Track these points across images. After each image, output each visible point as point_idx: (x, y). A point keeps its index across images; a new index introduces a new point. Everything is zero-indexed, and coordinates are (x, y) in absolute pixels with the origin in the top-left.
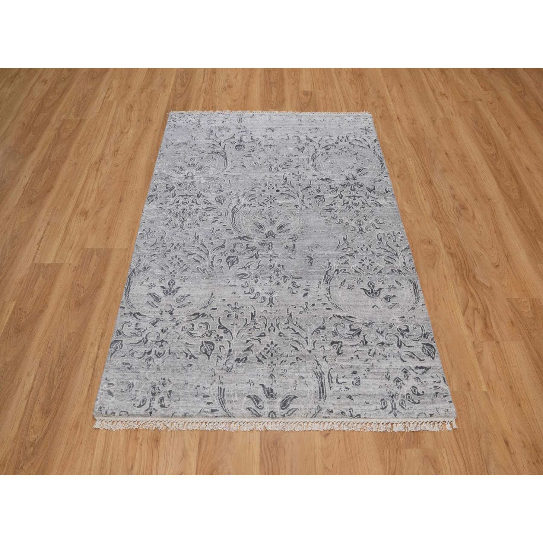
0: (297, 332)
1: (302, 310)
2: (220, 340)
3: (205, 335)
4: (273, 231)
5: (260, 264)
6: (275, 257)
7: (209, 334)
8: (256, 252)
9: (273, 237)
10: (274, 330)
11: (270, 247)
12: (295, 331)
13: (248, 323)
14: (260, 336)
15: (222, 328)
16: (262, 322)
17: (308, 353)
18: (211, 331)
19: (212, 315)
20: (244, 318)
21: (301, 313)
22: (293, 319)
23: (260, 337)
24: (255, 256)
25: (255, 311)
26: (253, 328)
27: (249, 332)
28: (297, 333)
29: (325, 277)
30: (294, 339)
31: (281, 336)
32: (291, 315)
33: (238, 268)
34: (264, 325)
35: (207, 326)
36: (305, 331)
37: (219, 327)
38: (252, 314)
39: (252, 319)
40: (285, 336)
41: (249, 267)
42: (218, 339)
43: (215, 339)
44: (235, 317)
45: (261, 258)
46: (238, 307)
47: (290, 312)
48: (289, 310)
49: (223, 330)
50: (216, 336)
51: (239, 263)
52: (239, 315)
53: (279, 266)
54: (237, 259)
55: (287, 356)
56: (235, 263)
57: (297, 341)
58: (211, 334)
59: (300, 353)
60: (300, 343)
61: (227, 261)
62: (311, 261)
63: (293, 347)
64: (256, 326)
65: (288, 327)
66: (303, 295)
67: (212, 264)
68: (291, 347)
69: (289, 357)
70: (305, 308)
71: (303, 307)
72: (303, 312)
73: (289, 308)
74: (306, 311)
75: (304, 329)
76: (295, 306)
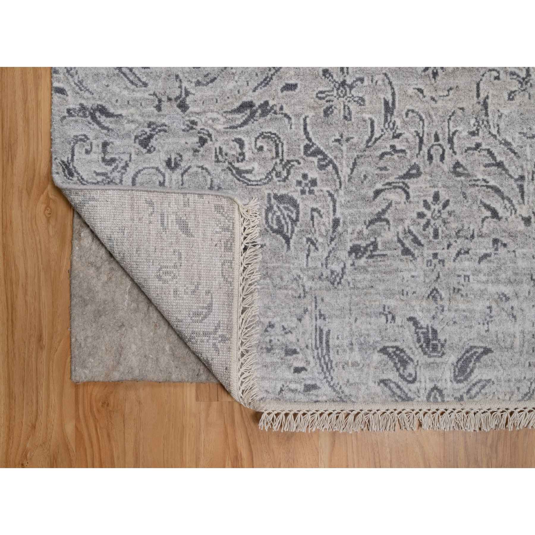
0: (499, 159)
1: (515, 86)
2: (311, 192)
3: (274, 174)
7: (285, 173)
10: (442, 158)
12: (494, 158)
13: (377, 135)
14: (408, 175)
15: (314, 154)
16: (413, 130)
17: (522, 227)
18: (289, 162)
19: (286, 110)
20: (367, 116)
21: (511, 96)
22: (490, 117)
23: (406, 181)
25: (393, 94)
26: (388, 150)
27: (381, 164)
28: (500, 165)
30: (492, 183)
31: (459, 175)
32: (485, 106)
34: (418, 140)
35: (277, 146)
36: (519, 157)
37: (307, 147)
38: (386, 103)
39: (386, 120)
40: (468, 175)
42: (307, 189)
43: (299, 188)
44: (345, 117)
46: (349, 81)
47: (483, 95)
48: (482, 85)
49: (315, 160)
50: (300, 178)
52: (353, 107)
55: (473, 236)
57: (497, 190)
58: (289, 173)
59: (503, 224)
60: (506, 194)
63: (488, 207)
64: (396, 142)
65: (478, 145)
68: (483, 209)
69: (476, 239)
70: (524, 79)
71: (518, 76)
72: (517, 93)
73: (481, 80)
74: (524, 90)
75: (516, 151)
76: (498, 72)
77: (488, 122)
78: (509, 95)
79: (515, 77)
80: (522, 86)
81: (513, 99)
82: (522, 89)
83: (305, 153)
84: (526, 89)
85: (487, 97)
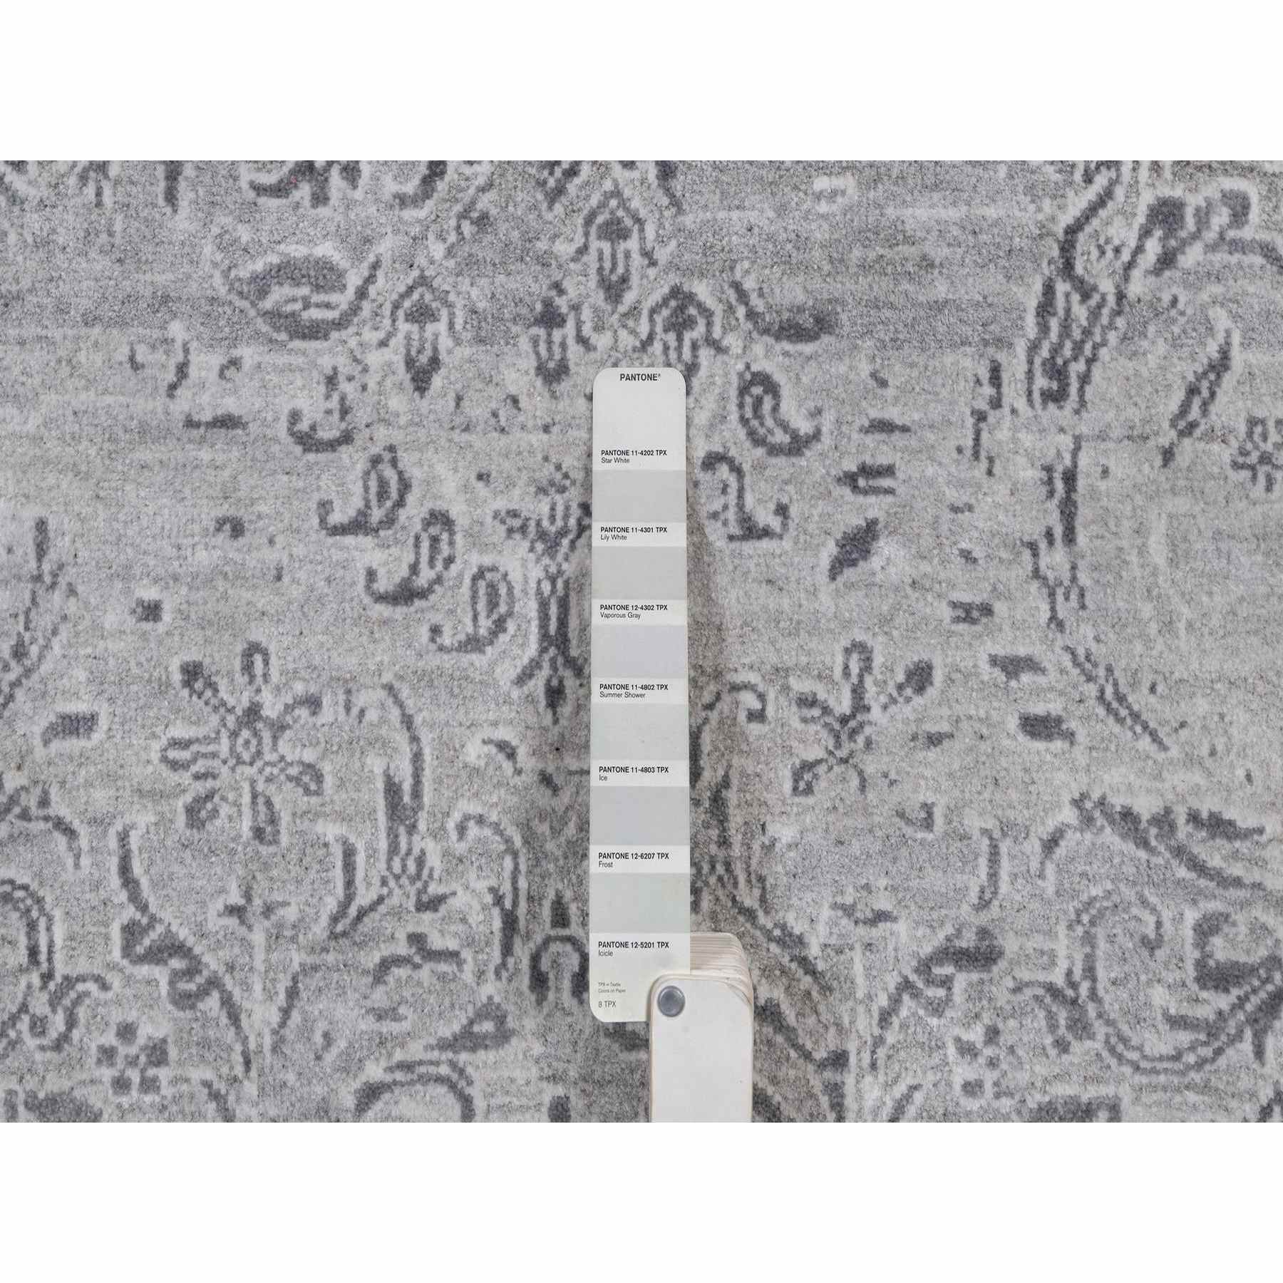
0: (763, 993)
1: (816, 744)
2: (149, 1085)
3: (24, 1024)
7: (58, 1023)
10: (580, 984)
13: (364, 897)
14: (468, 1040)
15: (155, 955)
16: (482, 886)
18: (69, 982)
19: (59, 807)
20: (331, 831)
21: (803, 780)
22: (737, 848)
23: (463, 1057)
25: (417, 758)
26: (402, 949)
27: (379, 997)
28: (767, 1012)
29: (1046, 308)
32: (719, 811)
34: (497, 924)
35: (32, 926)
36: (827, 989)
37: (131, 932)
38: (392, 789)
39: (393, 849)
42: (134, 1076)
43: (107, 1074)
44: (258, 833)
46: (271, 709)
47: (710, 776)
48: (707, 739)
49: (160, 974)
50: (110, 1039)
52: (286, 799)
58: (71, 1022)
64: (426, 922)
66: (830, 550)
70: (844, 720)
71: (826, 710)
72: (821, 769)
73: (706, 721)
74: (844, 761)
75: (821, 966)
76: (762, 697)
77: (728, 865)
78: (797, 777)
79: (816, 712)
80: (838, 745)
81: (809, 790)
82: (839, 754)
83: (127, 950)
84: (851, 754)
85: (726, 783)
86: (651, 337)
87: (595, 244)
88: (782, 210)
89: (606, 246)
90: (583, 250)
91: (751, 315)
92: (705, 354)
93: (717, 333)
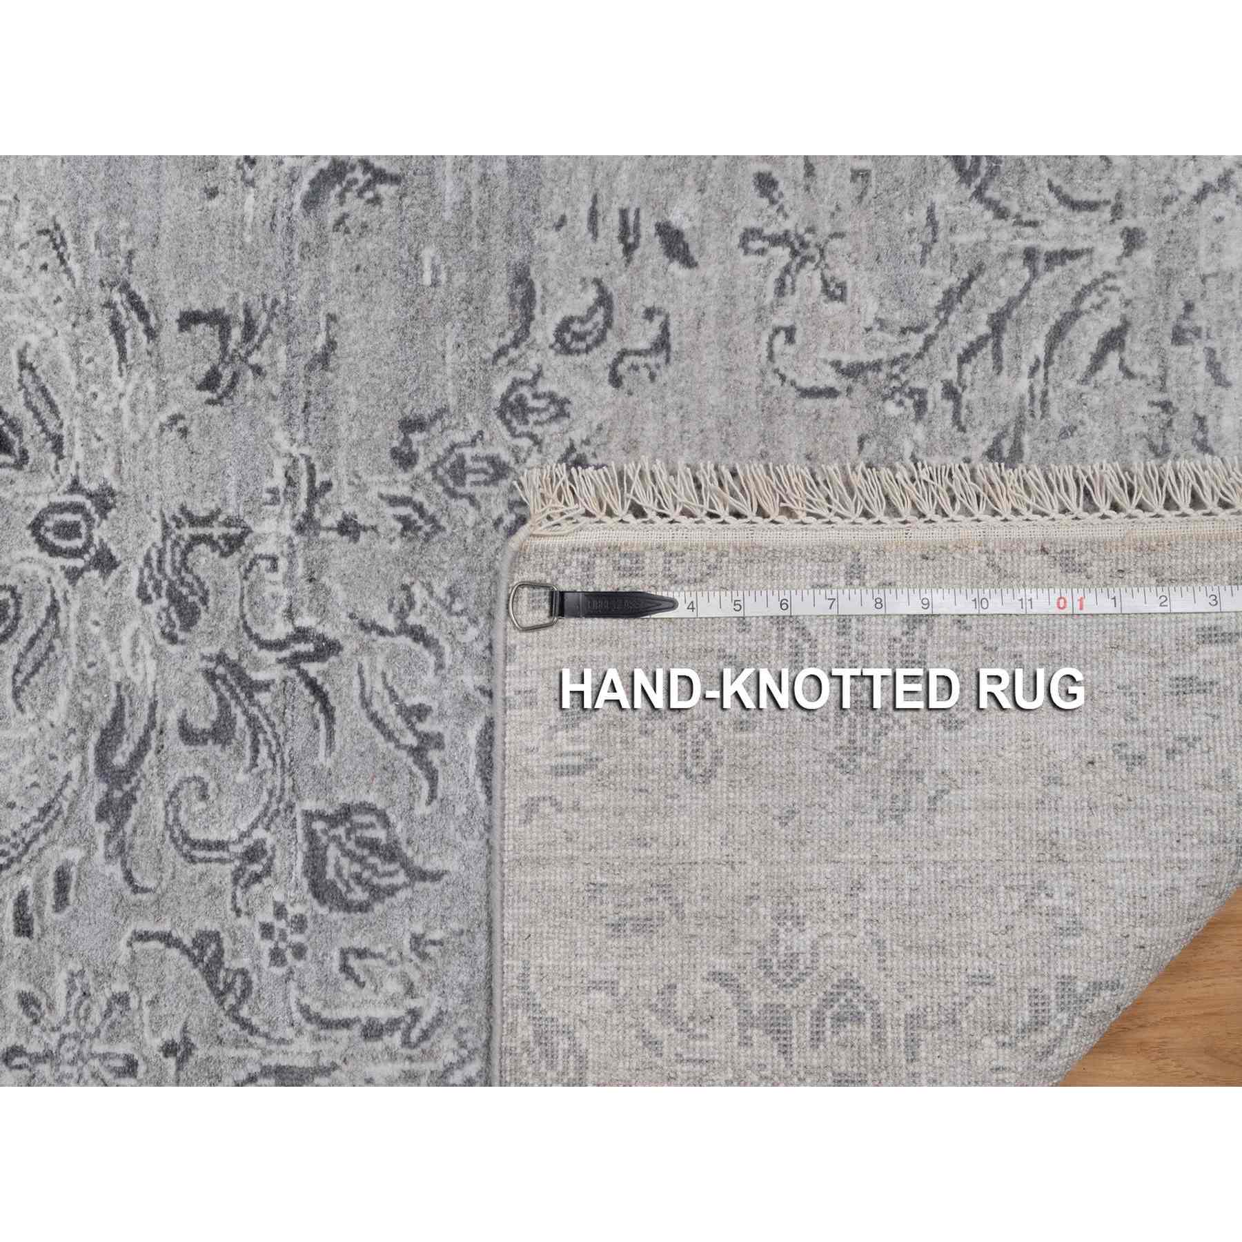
4: (41, 503)
5: (390, 623)
6: (314, 495)
8: (270, 656)
9: (104, 509)
11: (216, 531)
24: (312, 669)
33: (421, 809)
41: (421, 712)
45: (323, 613)
51: (371, 798)
53: (405, 459)
54: (333, 821)
56: (380, 834)
61: (363, 908)
62: (360, 176)
66: (675, 267)
67: (394, 1024)
86: (532, 436)
87: (468, 489)
88: (445, 316)
89: (470, 478)
90: (472, 499)
91: (516, 344)
92: (542, 387)
93: (529, 376)
